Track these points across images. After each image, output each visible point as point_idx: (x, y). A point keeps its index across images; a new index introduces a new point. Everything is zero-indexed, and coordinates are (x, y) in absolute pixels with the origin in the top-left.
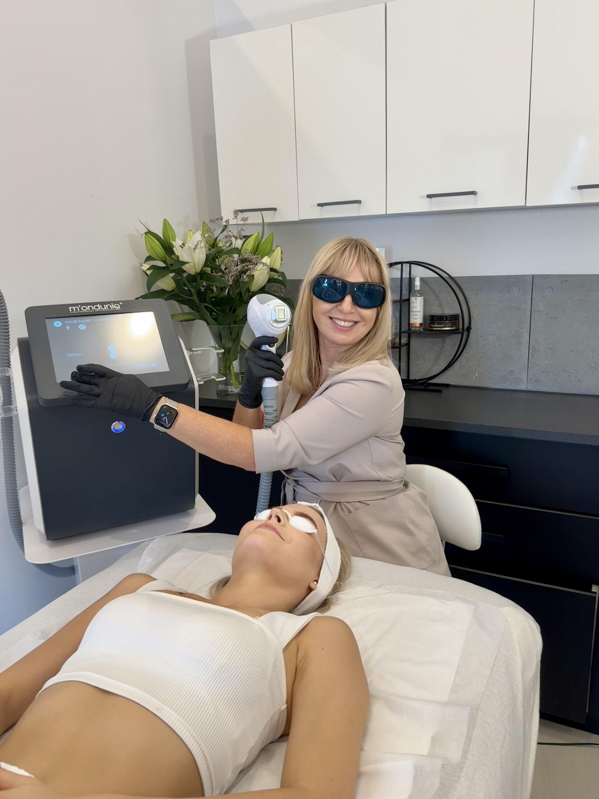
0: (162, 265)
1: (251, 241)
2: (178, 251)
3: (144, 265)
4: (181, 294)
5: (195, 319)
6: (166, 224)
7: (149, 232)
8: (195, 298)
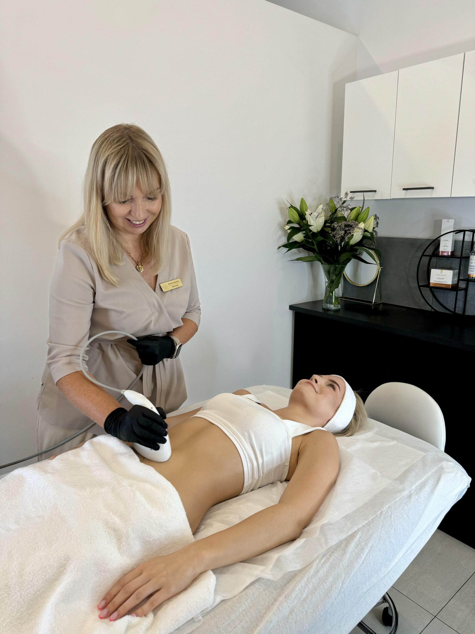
0: (297, 226)
1: (354, 212)
2: (308, 217)
3: (286, 226)
4: (306, 244)
5: (313, 261)
6: (302, 201)
7: (292, 206)
8: (315, 247)
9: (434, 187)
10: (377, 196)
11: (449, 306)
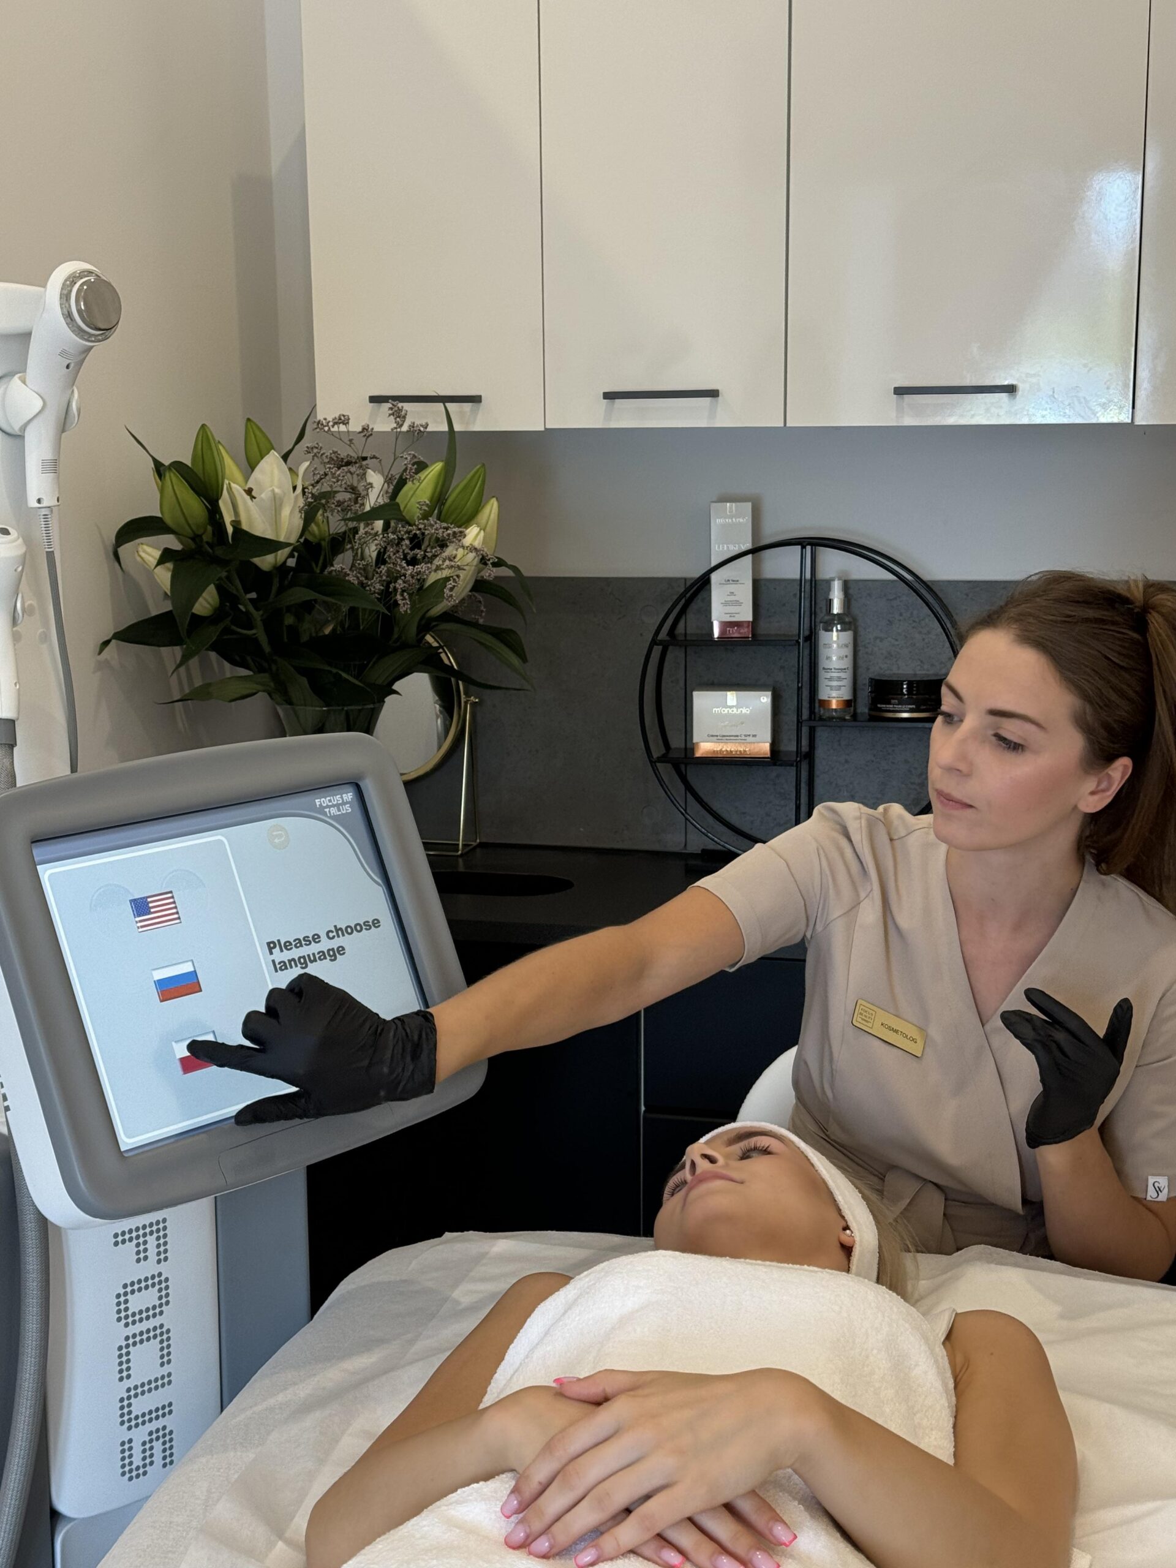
1: (425, 483)
6: (201, 435)
8: (259, 633)
9: (718, 391)
10: (481, 421)
11: (752, 822)
